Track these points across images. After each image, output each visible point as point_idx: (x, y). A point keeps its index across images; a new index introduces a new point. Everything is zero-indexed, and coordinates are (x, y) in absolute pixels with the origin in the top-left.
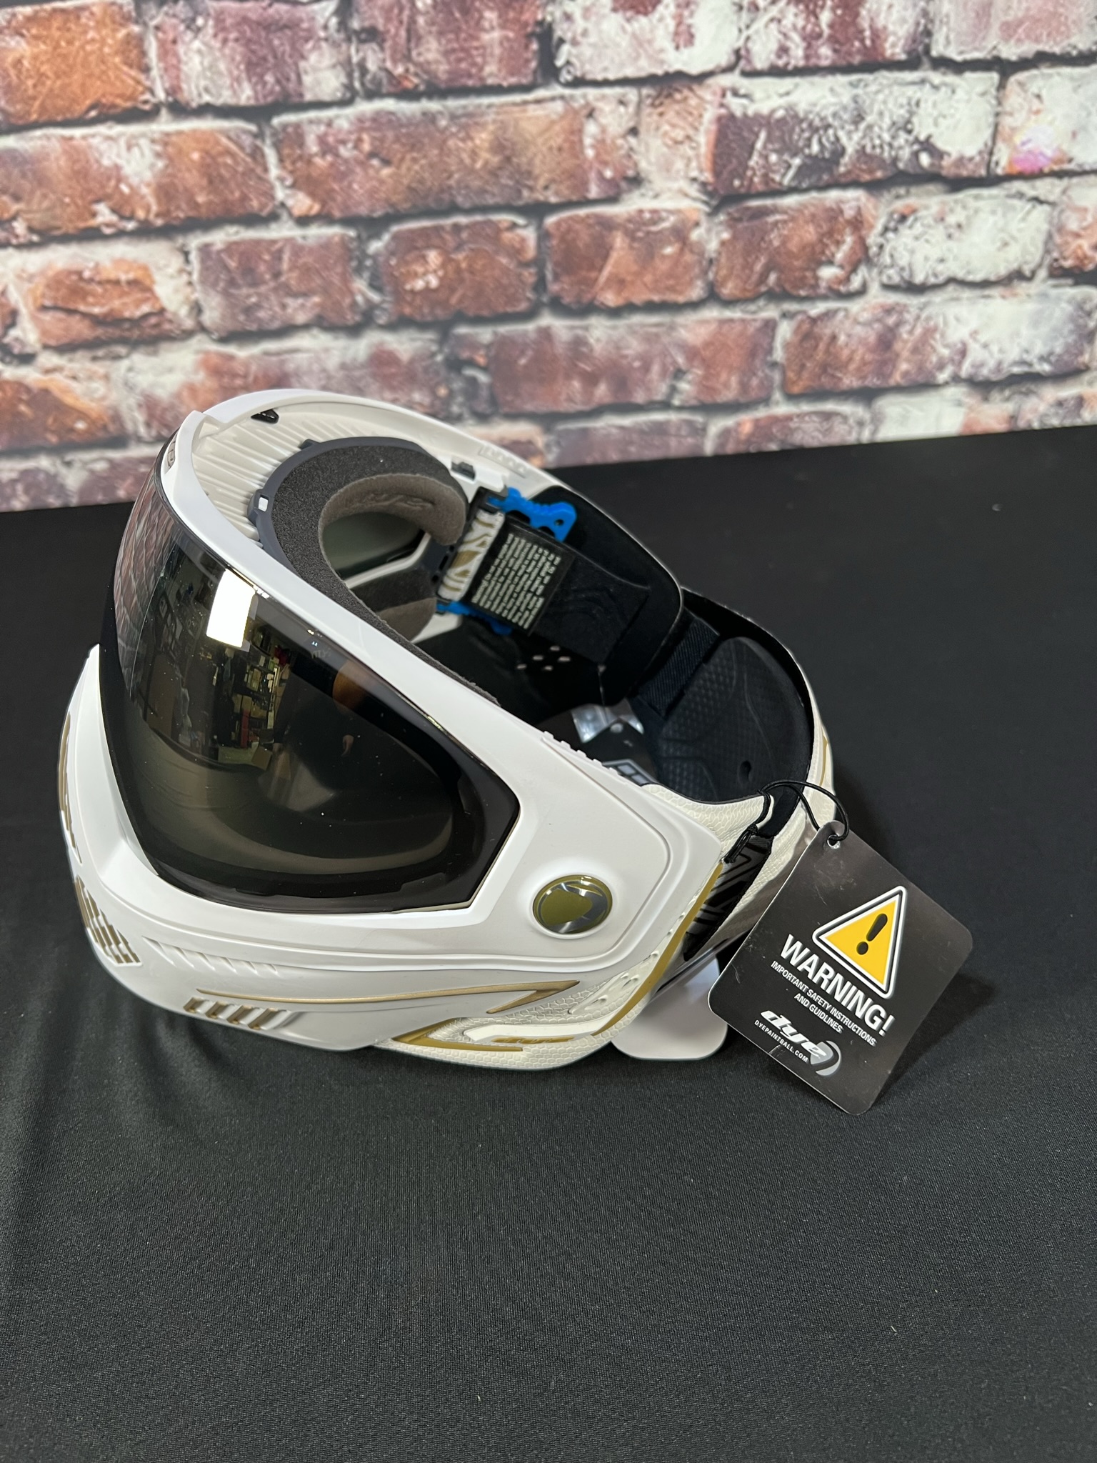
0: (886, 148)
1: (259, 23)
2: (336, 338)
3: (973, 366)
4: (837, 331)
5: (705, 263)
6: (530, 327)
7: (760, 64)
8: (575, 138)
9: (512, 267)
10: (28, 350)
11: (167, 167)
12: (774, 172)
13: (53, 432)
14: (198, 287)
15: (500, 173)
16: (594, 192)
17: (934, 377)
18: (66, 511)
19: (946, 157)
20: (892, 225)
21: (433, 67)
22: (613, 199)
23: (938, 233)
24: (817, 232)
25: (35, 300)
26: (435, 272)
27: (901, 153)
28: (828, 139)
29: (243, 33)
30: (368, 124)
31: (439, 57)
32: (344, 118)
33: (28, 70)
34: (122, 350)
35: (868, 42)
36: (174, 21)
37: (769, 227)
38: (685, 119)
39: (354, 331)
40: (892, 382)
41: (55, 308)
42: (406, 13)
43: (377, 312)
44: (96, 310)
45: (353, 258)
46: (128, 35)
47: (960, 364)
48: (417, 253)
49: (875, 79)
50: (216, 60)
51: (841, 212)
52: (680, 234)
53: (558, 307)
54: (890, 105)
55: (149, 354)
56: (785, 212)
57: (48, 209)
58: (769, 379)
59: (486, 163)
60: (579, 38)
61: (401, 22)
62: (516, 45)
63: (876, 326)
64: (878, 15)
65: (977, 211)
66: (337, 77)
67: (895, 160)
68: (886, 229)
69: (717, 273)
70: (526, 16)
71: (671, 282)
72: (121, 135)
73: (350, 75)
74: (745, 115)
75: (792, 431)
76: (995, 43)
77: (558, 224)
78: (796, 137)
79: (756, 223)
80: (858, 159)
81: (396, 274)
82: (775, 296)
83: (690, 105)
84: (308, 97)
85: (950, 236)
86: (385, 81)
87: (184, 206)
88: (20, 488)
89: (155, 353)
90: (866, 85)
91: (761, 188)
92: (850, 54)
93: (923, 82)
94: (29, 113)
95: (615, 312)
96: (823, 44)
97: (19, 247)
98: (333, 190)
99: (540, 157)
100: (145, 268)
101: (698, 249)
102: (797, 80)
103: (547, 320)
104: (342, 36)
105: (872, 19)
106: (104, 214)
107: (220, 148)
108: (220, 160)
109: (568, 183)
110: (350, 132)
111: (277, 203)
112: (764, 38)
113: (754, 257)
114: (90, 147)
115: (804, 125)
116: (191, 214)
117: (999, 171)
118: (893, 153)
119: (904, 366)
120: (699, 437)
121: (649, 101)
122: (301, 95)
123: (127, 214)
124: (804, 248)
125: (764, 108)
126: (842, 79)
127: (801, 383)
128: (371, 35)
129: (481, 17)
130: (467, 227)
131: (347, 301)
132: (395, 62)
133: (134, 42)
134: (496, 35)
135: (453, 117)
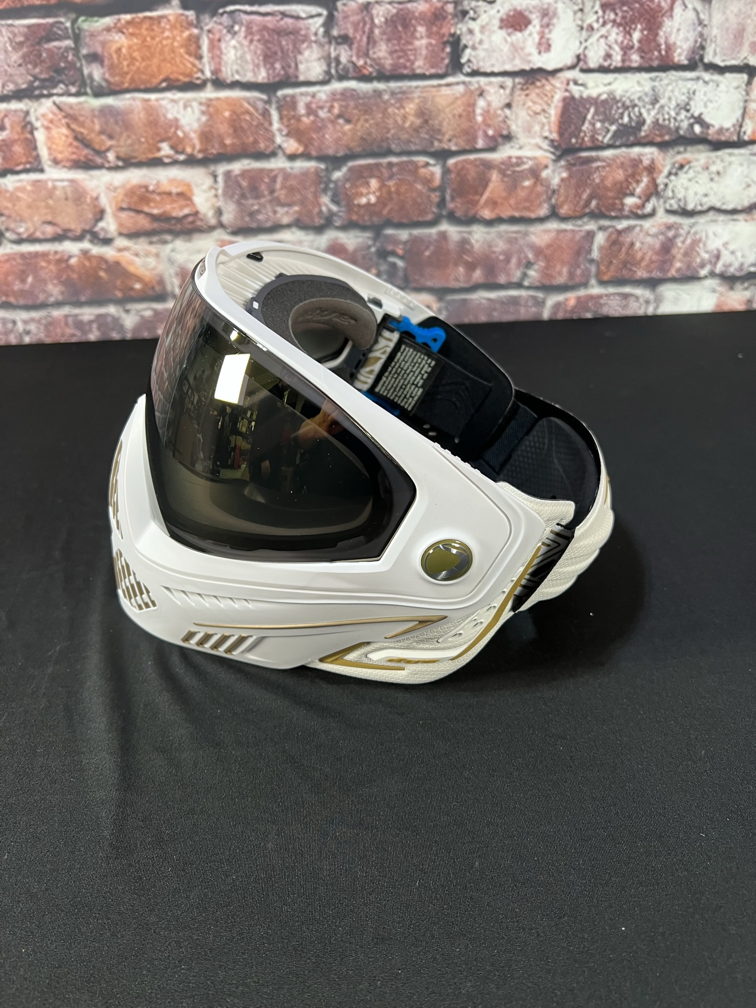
0: (672, 121)
1: (273, 30)
2: (308, 234)
3: (724, 266)
4: (634, 240)
5: (550, 192)
6: (433, 231)
7: (592, 64)
8: (470, 109)
9: (424, 191)
10: (109, 236)
11: (208, 120)
12: (598, 134)
13: (120, 290)
14: (221, 199)
15: (421, 130)
16: (480, 144)
17: (697, 272)
18: (123, 343)
19: (711, 128)
20: (674, 171)
21: (383, 61)
22: (492, 149)
23: (704, 177)
24: (624, 174)
25: (117, 203)
26: (374, 193)
27: (682, 124)
28: (634, 114)
29: (263, 36)
30: (338, 97)
31: (386, 55)
32: (323, 93)
33: (125, 55)
34: (168, 237)
35: (663, 53)
36: (220, 27)
37: (593, 170)
38: (542, 98)
39: (319, 230)
40: (669, 275)
41: (129, 209)
42: (368, 26)
43: (335, 218)
44: (155, 211)
45: (321, 182)
46: (190, 35)
47: (715, 264)
48: (363, 180)
49: (667, 76)
50: (244, 53)
51: (641, 161)
52: (535, 172)
53: (453, 218)
54: (676, 93)
55: (186, 241)
56: (603, 160)
57: (130, 145)
58: (588, 270)
59: (412, 123)
60: (477, 45)
61: (364, 32)
62: (436, 49)
63: (661, 237)
64: (670, 35)
65: (730, 163)
66: (321, 66)
67: (678, 129)
68: (670, 174)
69: (557, 200)
70: (444, 30)
71: (527, 204)
72: (181, 99)
73: (329, 65)
74: (581, 97)
75: (601, 305)
76: (746, 55)
77: (456, 164)
78: (613, 112)
79: (585, 167)
80: (654, 128)
81: (349, 193)
82: (595, 215)
83: (546, 90)
84: (302, 78)
85: (712, 180)
86: (351, 70)
87: (217, 146)
88: (95, 326)
89: (190, 240)
90: (661, 80)
91: (589, 144)
92: (651, 59)
93: (698, 78)
94: (123, 83)
95: (489, 223)
96: (634, 53)
97: (110, 169)
98: (312, 139)
99: (447, 120)
100: (188, 185)
101: (546, 184)
102: (616, 75)
103: (445, 226)
104: (326, 40)
105: (666, 38)
106: (166, 150)
107: (242, 110)
108: (243, 117)
109: (465, 138)
110: (326, 102)
111: (276, 145)
112: (596, 48)
113: (582, 189)
114: (160, 106)
115: (620, 105)
116: (221, 151)
117: (746, 138)
118: (677, 124)
119: (678, 265)
120: (540, 308)
121: (519, 87)
122: (297, 77)
123: (180, 150)
124: (615, 184)
125: (594, 93)
126: (645, 76)
127: (609, 274)
128: (345, 40)
129: (415, 30)
130: (397, 164)
131: (316, 210)
132: (358, 57)
133: (193, 40)
134: (424, 42)
135: (393, 93)
